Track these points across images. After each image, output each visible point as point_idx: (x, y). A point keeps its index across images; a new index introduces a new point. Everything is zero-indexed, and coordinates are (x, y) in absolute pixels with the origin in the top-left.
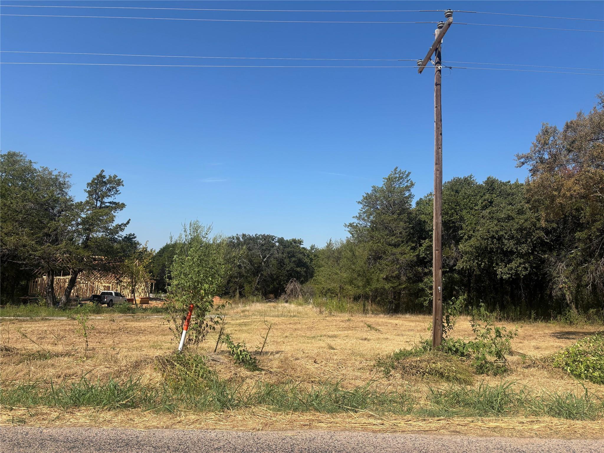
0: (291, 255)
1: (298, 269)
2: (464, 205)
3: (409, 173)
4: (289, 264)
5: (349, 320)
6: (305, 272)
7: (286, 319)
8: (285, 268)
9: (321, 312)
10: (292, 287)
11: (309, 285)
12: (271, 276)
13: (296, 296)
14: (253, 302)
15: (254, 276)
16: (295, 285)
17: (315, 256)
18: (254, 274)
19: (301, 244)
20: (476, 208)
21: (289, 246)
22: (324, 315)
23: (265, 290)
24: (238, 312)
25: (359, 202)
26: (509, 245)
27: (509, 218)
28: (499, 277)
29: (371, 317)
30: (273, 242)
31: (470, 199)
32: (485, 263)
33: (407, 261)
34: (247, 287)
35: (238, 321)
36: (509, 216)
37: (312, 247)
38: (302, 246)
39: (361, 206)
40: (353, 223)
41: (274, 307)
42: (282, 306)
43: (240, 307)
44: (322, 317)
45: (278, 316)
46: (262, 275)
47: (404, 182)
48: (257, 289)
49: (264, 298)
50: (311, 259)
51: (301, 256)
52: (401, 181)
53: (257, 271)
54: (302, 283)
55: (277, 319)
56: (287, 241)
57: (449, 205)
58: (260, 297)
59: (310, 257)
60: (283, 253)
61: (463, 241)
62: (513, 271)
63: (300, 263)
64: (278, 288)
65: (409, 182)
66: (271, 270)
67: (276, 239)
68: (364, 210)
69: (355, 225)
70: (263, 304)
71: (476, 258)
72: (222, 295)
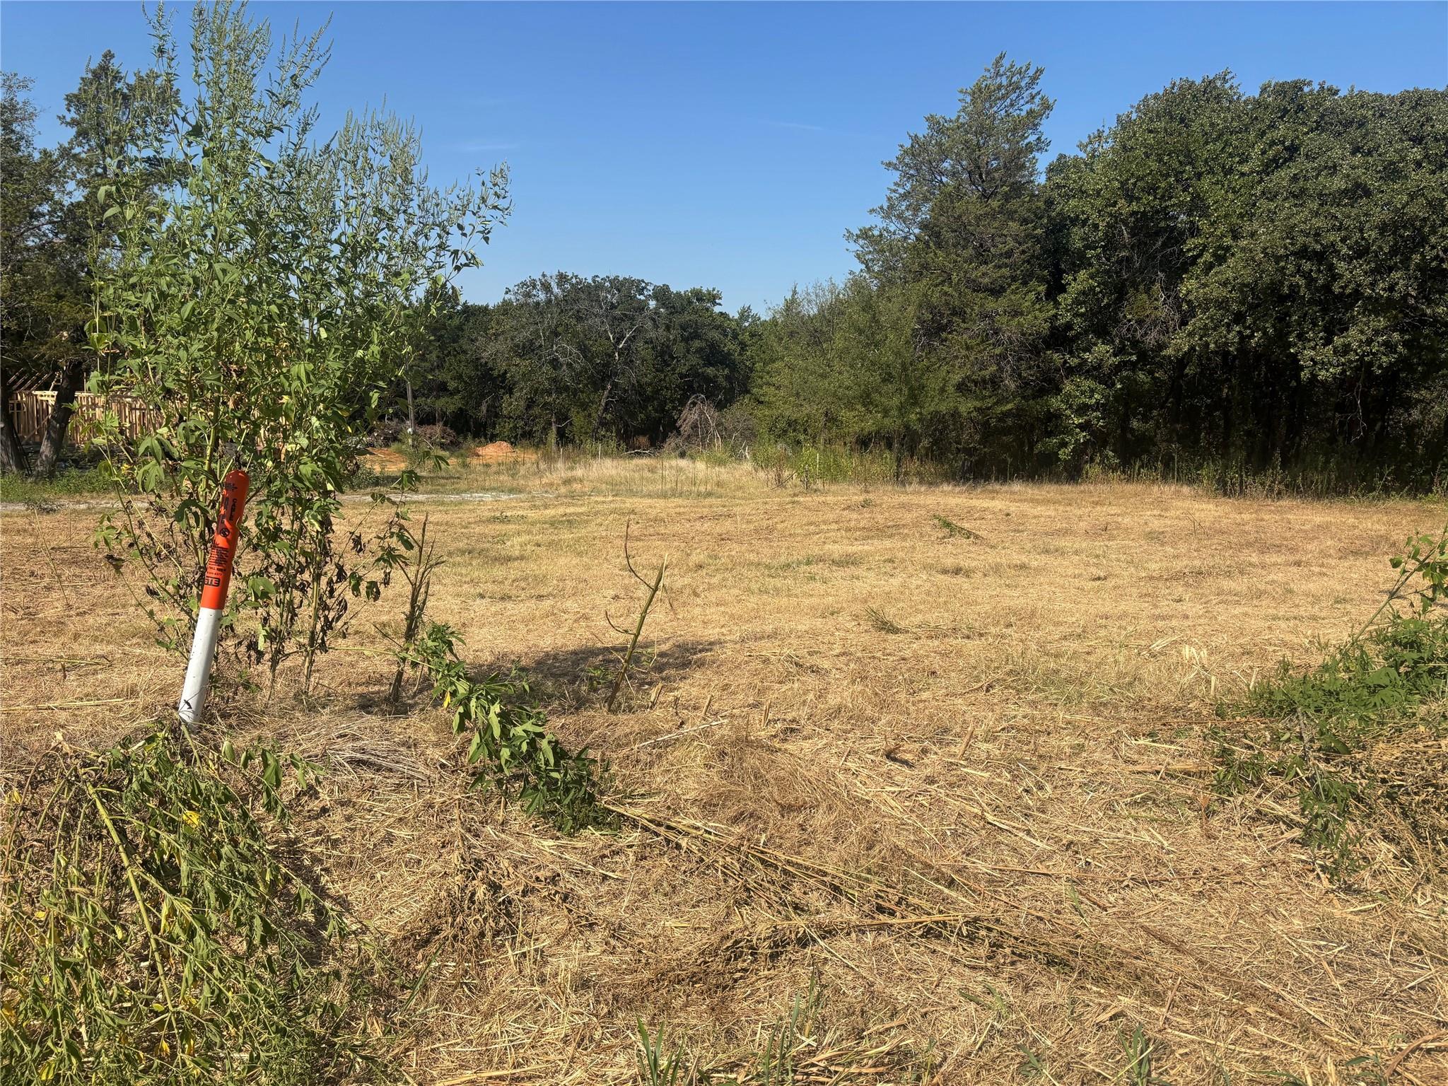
0: (691, 333)
1: (710, 371)
2: (1206, 161)
3: (1039, 72)
4: (684, 356)
5: (866, 504)
6: (727, 378)
7: (686, 502)
8: (674, 369)
9: (780, 483)
10: (696, 417)
11: (739, 412)
12: (639, 389)
13: (706, 442)
14: (595, 456)
15: (596, 390)
16: (702, 413)
17: (752, 335)
18: (594, 384)
19: (715, 304)
20: (1245, 169)
21: (683, 309)
22: (790, 491)
23: (626, 425)
24: (552, 484)
25: (889, 164)
26: (1351, 273)
27: (1358, 191)
28: (1305, 375)
29: (919, 493)
30: (642, 297)
31: (1226, 141)
32: (1265, 333)
33: (1023, 334)
34: (577, 418)
35: (550, 512)
36: (1357, 185)
37: (745, 314)
38: (717, 309)
39: (896, 176)
40: (870, 229)
41: (652, 470)
42: (671, 467)
43: (561, 469)
44: (784, 497)
45: (664, 495)
46: (615, 385)
47: (1022, 102)
48: (603, 423)
49: (623, 445)
50: (741, 343)
51: (715, 335)
52: (1014, 96)
53: (602, 375)
54: (720, 406)
55: (661, 503)
56: (678, 294)
57: (1160, 161)
58: (613, 444)
59: (740, 337)
60: (668, 328)
61: (1197, 270)
62: (1353, 357)
63: (714, 355)
64: (658, 422)
65: (1037, 100)
66: (641, 372)
67: (650, 291)
68: (901, 191)
69: (876, 233)
70: (621, 462)
71: (1239, 318)
72: (516, 437)
